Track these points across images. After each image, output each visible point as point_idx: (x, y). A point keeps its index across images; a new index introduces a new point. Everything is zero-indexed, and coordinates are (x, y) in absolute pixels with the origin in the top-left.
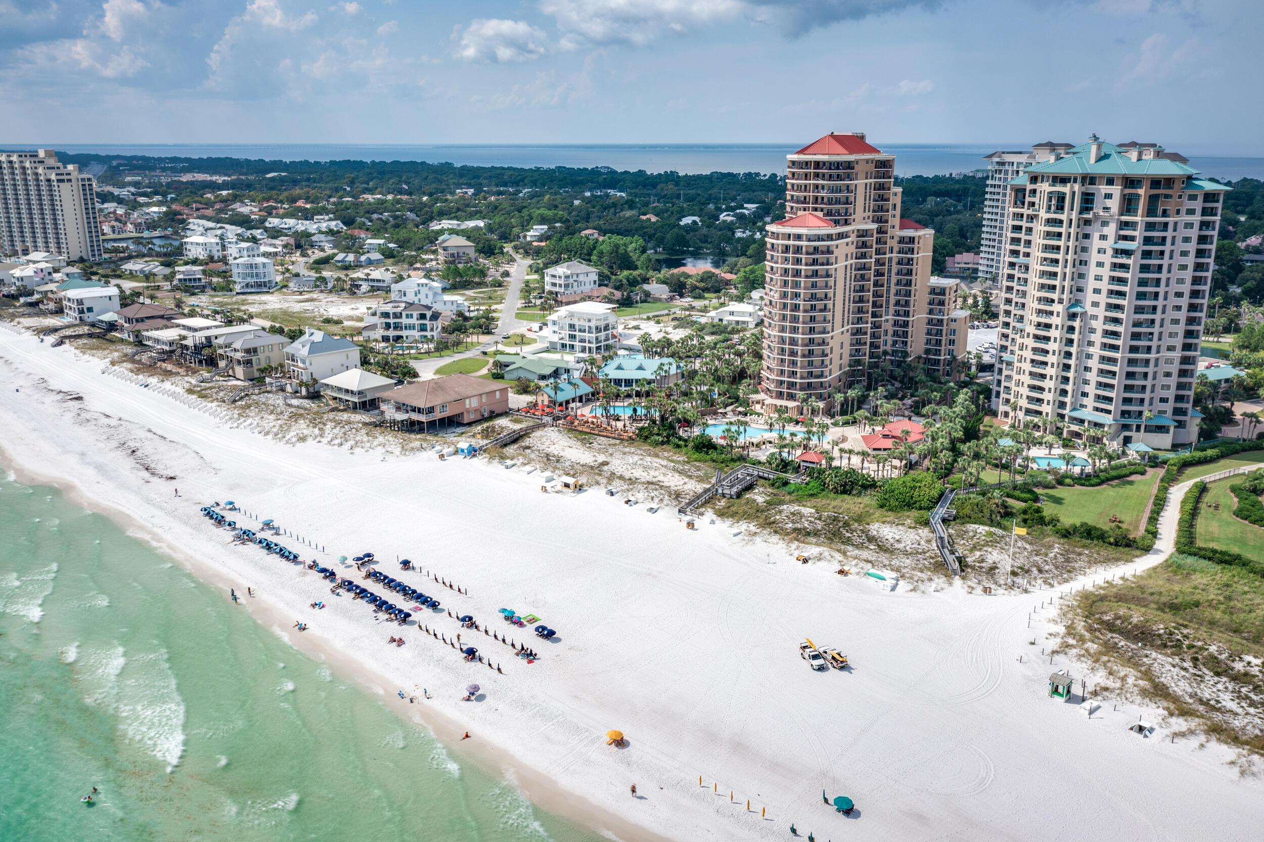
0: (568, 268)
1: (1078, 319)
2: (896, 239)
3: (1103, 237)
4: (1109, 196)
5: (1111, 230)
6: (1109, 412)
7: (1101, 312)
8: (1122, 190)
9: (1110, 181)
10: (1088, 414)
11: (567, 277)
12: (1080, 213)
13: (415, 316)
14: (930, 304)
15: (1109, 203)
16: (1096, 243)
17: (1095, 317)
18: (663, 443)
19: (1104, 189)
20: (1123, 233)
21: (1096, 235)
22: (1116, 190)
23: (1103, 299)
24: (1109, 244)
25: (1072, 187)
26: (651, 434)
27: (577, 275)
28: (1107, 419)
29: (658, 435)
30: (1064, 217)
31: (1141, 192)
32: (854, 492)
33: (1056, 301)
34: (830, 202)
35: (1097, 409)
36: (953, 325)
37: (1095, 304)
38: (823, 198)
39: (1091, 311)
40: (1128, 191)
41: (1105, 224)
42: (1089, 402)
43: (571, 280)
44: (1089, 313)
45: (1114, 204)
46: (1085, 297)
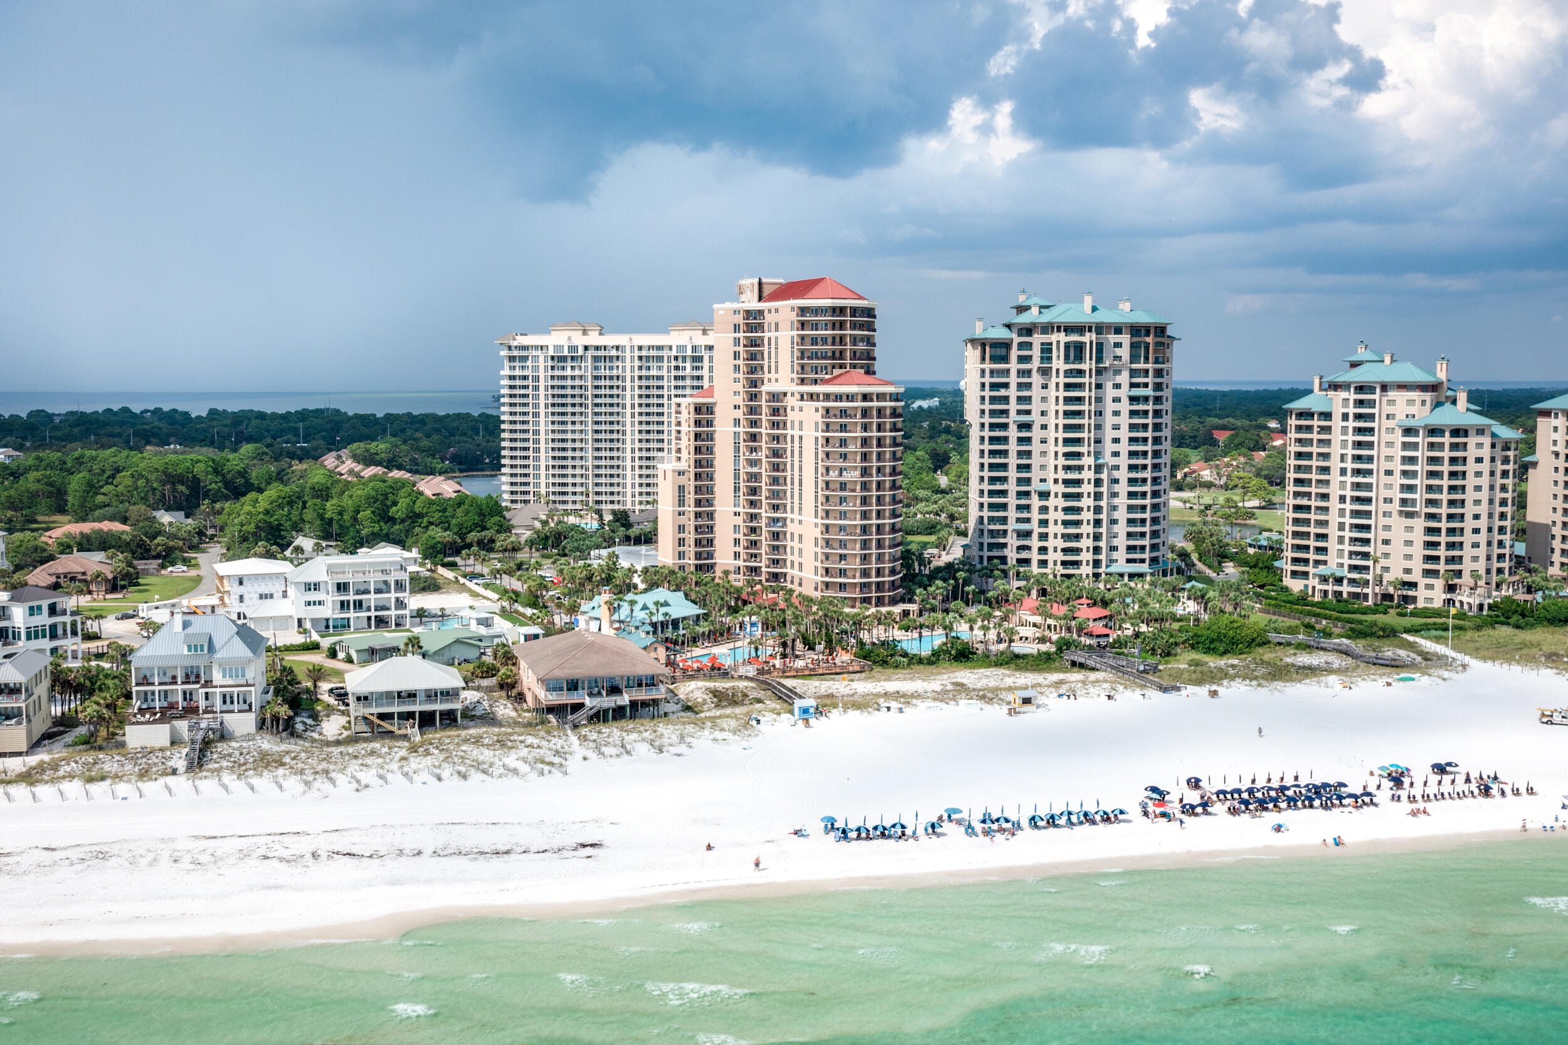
1: (1104, 471)
3: (1117, 386)
4: (1118, 345)
5: (1124, 378)
6: (1145, 561)
7: (1124, 461)
8: (1131, 339)
9: (1118, 330)
10: (1122, 567)
12: (1097, 363)
15: (1119, 352)
16: (1110, 392)
17: (1117, 468)
19: (1113, 338)
20: (1135, 380)
21: (1109, 385)
22: (1125, 339)
23: (1124, 447)
24: (1124, 392)
25: (1089, 336)
28: (1144, 568)
30: (1085, 366)
31: (1150, 339)
33: (1086, 455)
35: (1129, 561)
37: (1116, 454)
39: (1114, 461)
40: (1136, 339)
41: (1118, 372)
42: (1121, 555)
44: (1113, 464)
45: (1124, 352)
46: (1104, 448)
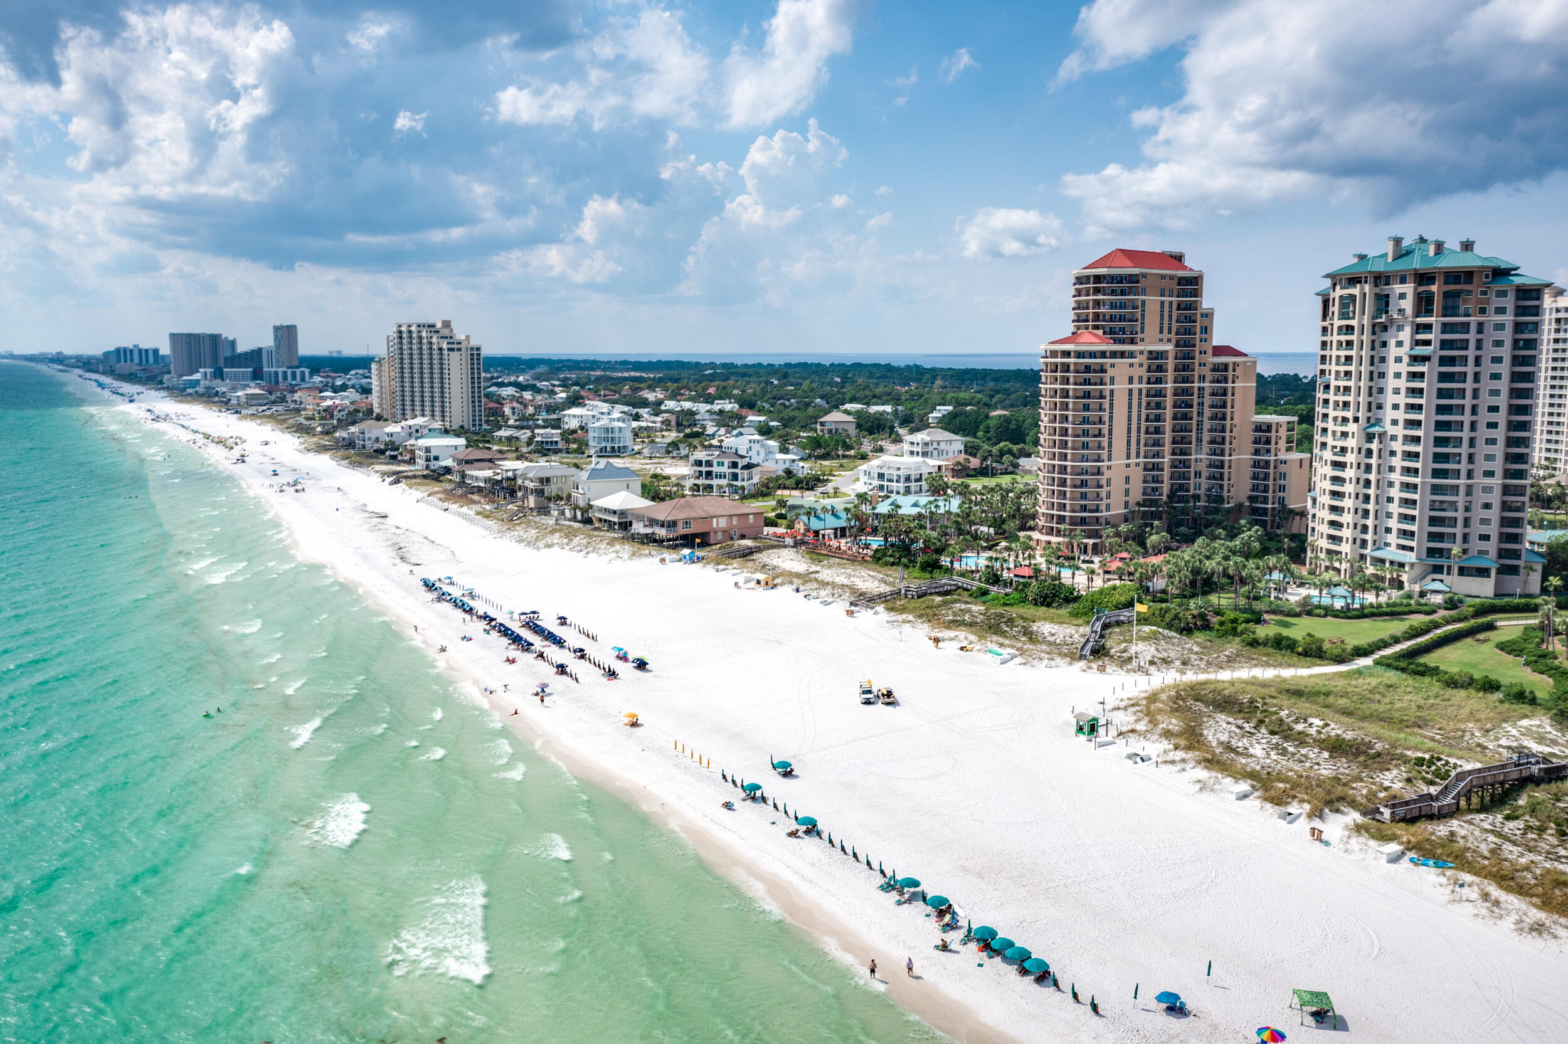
0: (928, 434)
1: (1376, 441)
2: (1209, 367)
3: (1400, 344)
4: (1402, 296)
5: (1406, 335)
6: (1411, 549)
7: (1400, 431)
8: (1415, 289)
9: (1403, 281)
10: (1391, 553)
11: (926, 444)
12: (1373, 318)
13: (726, 464)
14: (1255, 442)
15: (1403, 304)
16: (1393, 351)
17: (1394, 438)
18: (893, 564)
19: (1397, 288)
20: (1418, 337)
21: (1392, 343)
22: (1409, 288)
23: (1401, 415)
24: (1404, 351)
25: (1362, 289)
26: (884, 555)
27: (938, 443)
28: (1410, 557)
29: (891, 556)
31: (1434, 288)
32: (1055, 605)
33: (1351, 420)
34: (1112, 319)
35: (1399, 547)
36: (1282, 468)
37: (1395, 422)
38: (1104, 315)
39: (1391, 430)
40: (1421, 289)
41: (1400, 328)
42: (1393, 539)
43: (931, 448)
44: (1389, 433)
45: (1408, 305)
46: (1384, 415)
